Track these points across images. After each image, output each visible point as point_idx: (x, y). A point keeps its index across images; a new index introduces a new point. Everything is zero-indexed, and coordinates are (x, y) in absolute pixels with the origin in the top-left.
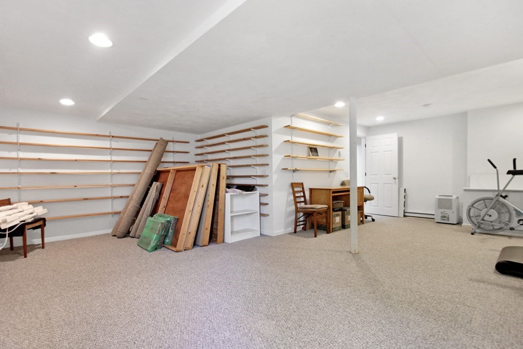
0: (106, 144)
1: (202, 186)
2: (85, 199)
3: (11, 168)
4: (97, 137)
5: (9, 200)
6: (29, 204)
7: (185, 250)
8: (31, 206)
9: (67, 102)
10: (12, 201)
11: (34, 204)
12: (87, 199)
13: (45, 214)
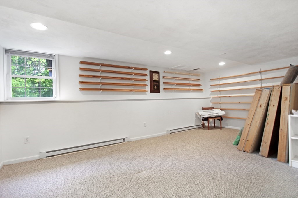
0: (258, 77)
1: (261, 106)
2: (244, 110)
3: (218, 95)
4: (250, 75)
5: (214, 107)
6: (220, 110)
7: (244, 151)
8: (221, 110)
9: (222, 64)
10: (214, 108)
11: (222, 110)
12: (245, 110)
13: (224, 115)
